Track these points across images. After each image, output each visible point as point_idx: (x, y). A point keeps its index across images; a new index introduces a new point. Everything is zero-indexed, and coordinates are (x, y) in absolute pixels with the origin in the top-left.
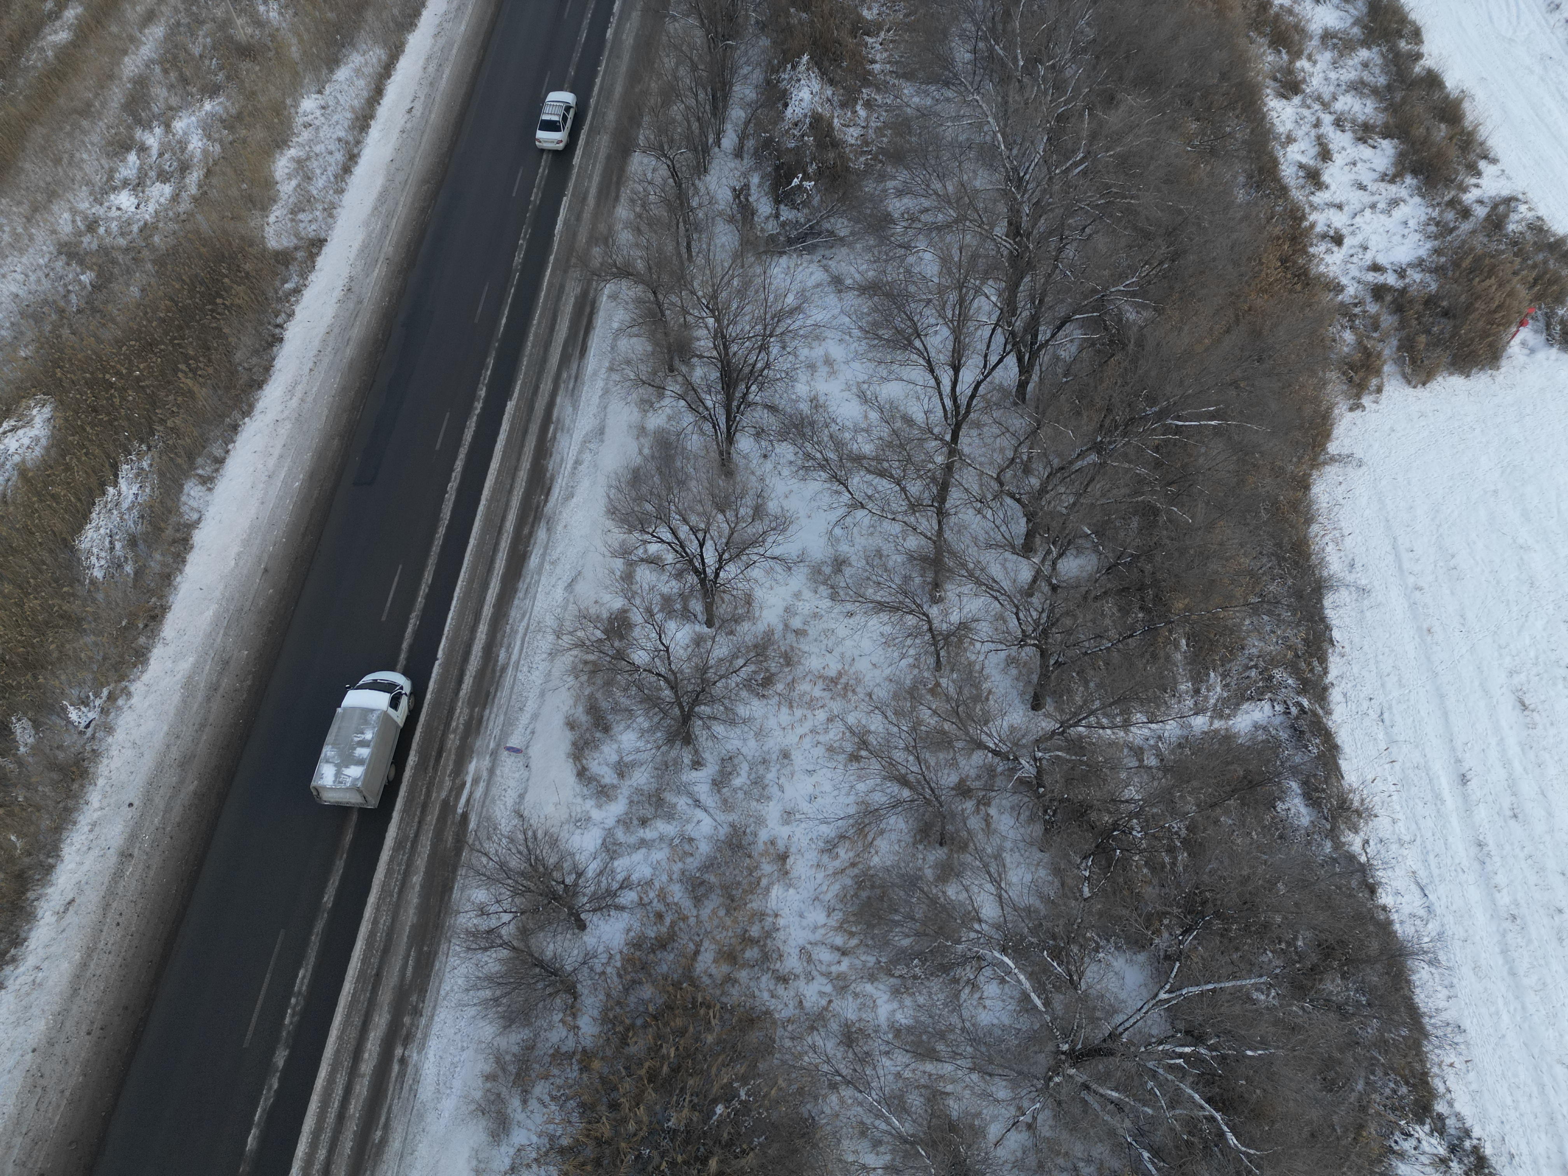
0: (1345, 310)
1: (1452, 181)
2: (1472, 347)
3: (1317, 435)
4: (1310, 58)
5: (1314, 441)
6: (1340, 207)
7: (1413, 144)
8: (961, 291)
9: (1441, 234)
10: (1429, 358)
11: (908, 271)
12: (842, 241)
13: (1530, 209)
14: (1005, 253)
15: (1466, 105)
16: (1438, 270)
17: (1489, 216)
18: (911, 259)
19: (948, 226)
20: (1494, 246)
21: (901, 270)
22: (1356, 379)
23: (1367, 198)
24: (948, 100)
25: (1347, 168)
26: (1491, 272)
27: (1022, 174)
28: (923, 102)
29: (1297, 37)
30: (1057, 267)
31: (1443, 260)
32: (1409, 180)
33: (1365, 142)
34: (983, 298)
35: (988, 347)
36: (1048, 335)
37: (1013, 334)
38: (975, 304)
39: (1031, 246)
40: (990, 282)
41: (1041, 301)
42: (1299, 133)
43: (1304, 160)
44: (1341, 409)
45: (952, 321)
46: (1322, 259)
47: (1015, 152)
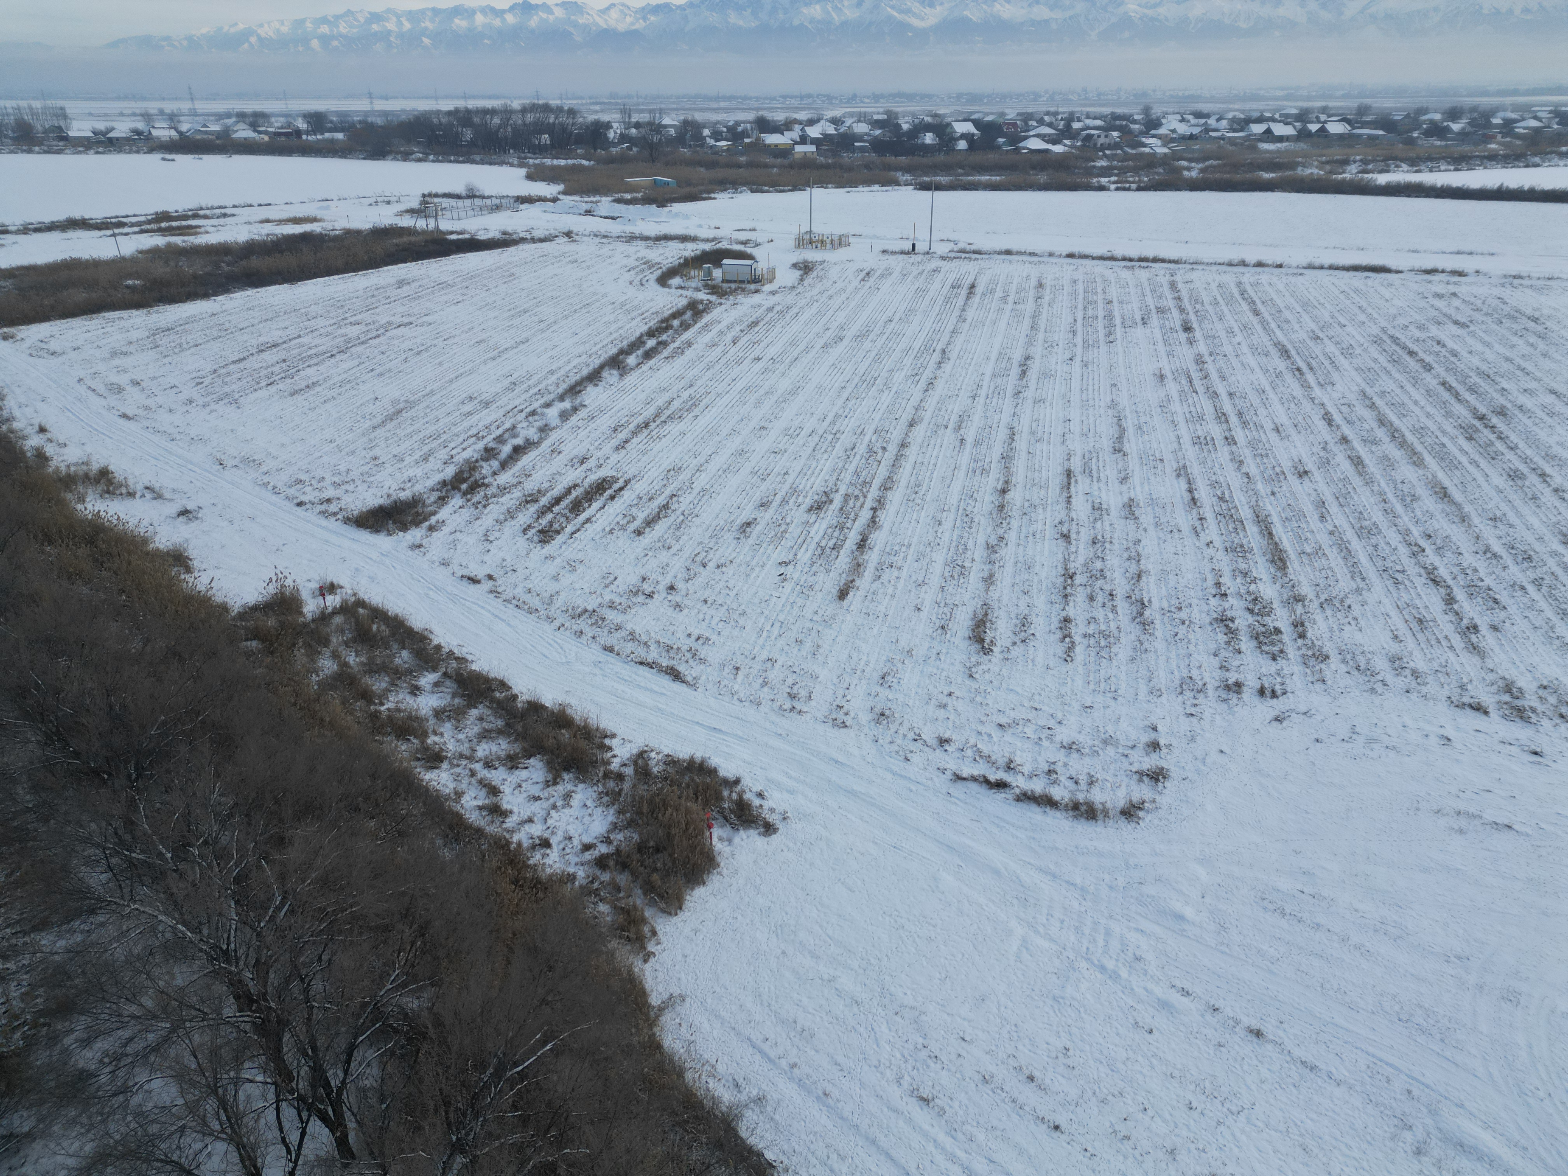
0: (588, 891)
1: (596, 762)
2: (692, 862)
3: (636, 998)
4: (435, 733)
5: (637, 1004)
6: (530, 820)
7: (552, 752)
8: (217, 1094)
9: (615, 800)
10: (669, 887)
11: (139, 1114)
12: (30, 1136)
13: (658, 753)
14: (248, 1027)
15: (569, 711)
16: (630, 824)
17: (636, 771)
18: (136, 1100)
19: (166, 1039)
20: (654, 788)
21: (130, 1118)
22: (632, 936)
23: (546, 805)
24: (102, 925)
25: (516, 792)
26: (665, 805)
27: (225, 947)
28: (70, 942)
29: (415, 724)
30: (313, 1007)
31: (628, 815)
32: (566, 776)
33: (517, 768)
34: (247, 1085)
35: (281, 1130)
36: (341, 1075)
37: (301, 1099)
38: (241, 1096)
39: (273, 1005)
40: (247, 1065)
41: (314, 1049)
42: (463, 786)
43: (480, 803)
44: (638, 966)
45: (223, 1131)
46: (544, 864)
47: (205, 932)
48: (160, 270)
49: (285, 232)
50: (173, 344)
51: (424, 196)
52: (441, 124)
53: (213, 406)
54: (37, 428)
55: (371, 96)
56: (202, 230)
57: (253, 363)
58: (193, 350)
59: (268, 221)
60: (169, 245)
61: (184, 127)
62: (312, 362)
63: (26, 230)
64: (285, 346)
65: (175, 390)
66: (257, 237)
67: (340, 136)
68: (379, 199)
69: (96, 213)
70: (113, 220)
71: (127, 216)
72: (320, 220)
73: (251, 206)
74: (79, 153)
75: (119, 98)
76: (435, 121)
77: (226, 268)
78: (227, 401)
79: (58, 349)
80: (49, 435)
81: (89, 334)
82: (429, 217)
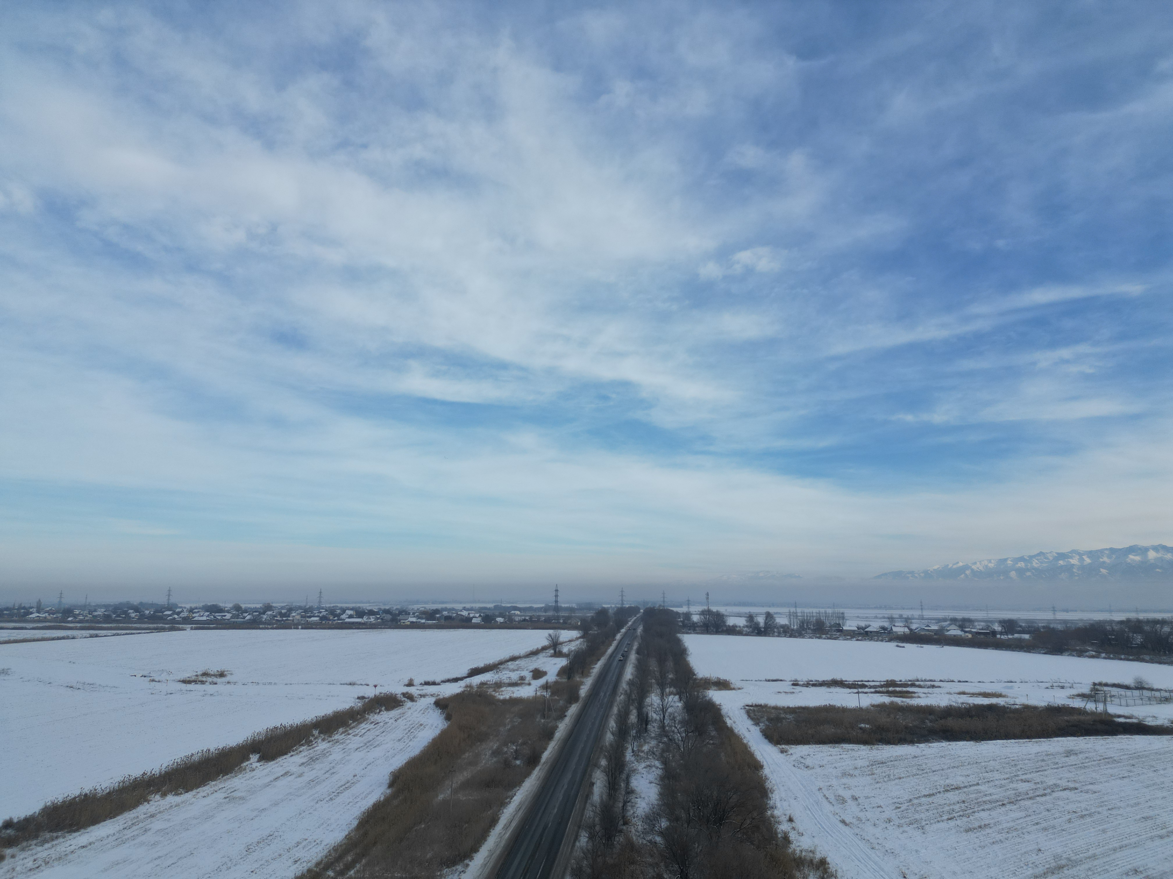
48: (884, 720)
49: (976, 703)
50: (884, 774)
51: (1095, 684)
52: (1113, 630)
53: (906, 828)
54: (788, 817)
55: (1054, 610)
56: (916, 695)
57: (939, 799)
58: (897, 781)
59: (964, 693)
60: (892, 703)
61: (914, 627)
62: (986, 807)
63: (808, 684)
64: (965, 790)
65: (880, 809)
66: (954, 704)
67: (1027, 636)
68: (1055, 684)
69: (849, 677)
70: (859, 683)
71: (869, 681)
72: (1004, 696)
73: (953, 681)
74: (847, 639)
75: (876, 608)
76: (1108, 628)
77: (929, 724)
78: (915, 826)
79: (811, 765)
80: (794, 825)
81: (831, 758)
82: (1099, 701)
